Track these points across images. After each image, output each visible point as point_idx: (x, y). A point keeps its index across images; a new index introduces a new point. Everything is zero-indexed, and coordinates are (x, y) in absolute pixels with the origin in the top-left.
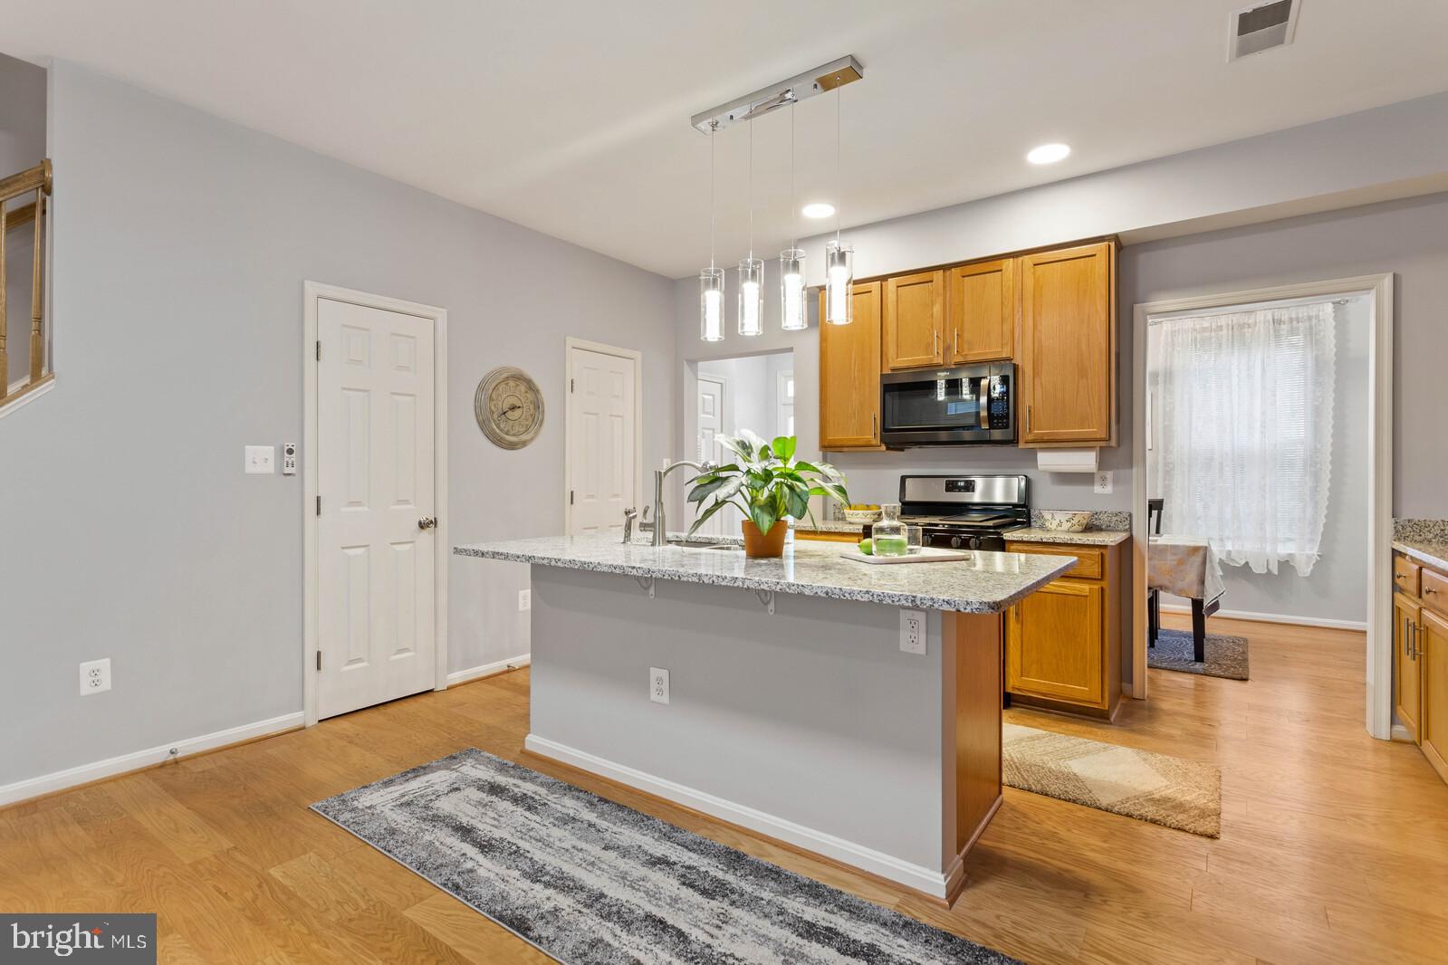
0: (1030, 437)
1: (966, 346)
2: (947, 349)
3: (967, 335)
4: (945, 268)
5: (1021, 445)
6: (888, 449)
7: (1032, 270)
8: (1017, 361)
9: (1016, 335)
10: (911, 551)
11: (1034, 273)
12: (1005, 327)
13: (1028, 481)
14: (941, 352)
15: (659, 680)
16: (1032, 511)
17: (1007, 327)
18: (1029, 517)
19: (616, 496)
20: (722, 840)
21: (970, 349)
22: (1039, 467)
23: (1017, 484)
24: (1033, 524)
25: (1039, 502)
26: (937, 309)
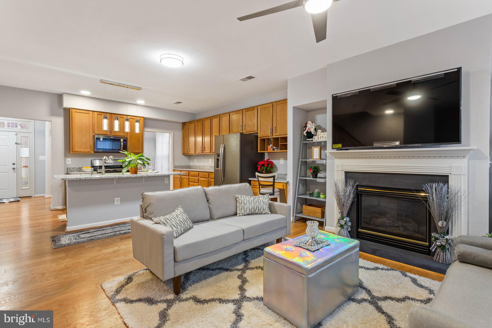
15: (117, 200)
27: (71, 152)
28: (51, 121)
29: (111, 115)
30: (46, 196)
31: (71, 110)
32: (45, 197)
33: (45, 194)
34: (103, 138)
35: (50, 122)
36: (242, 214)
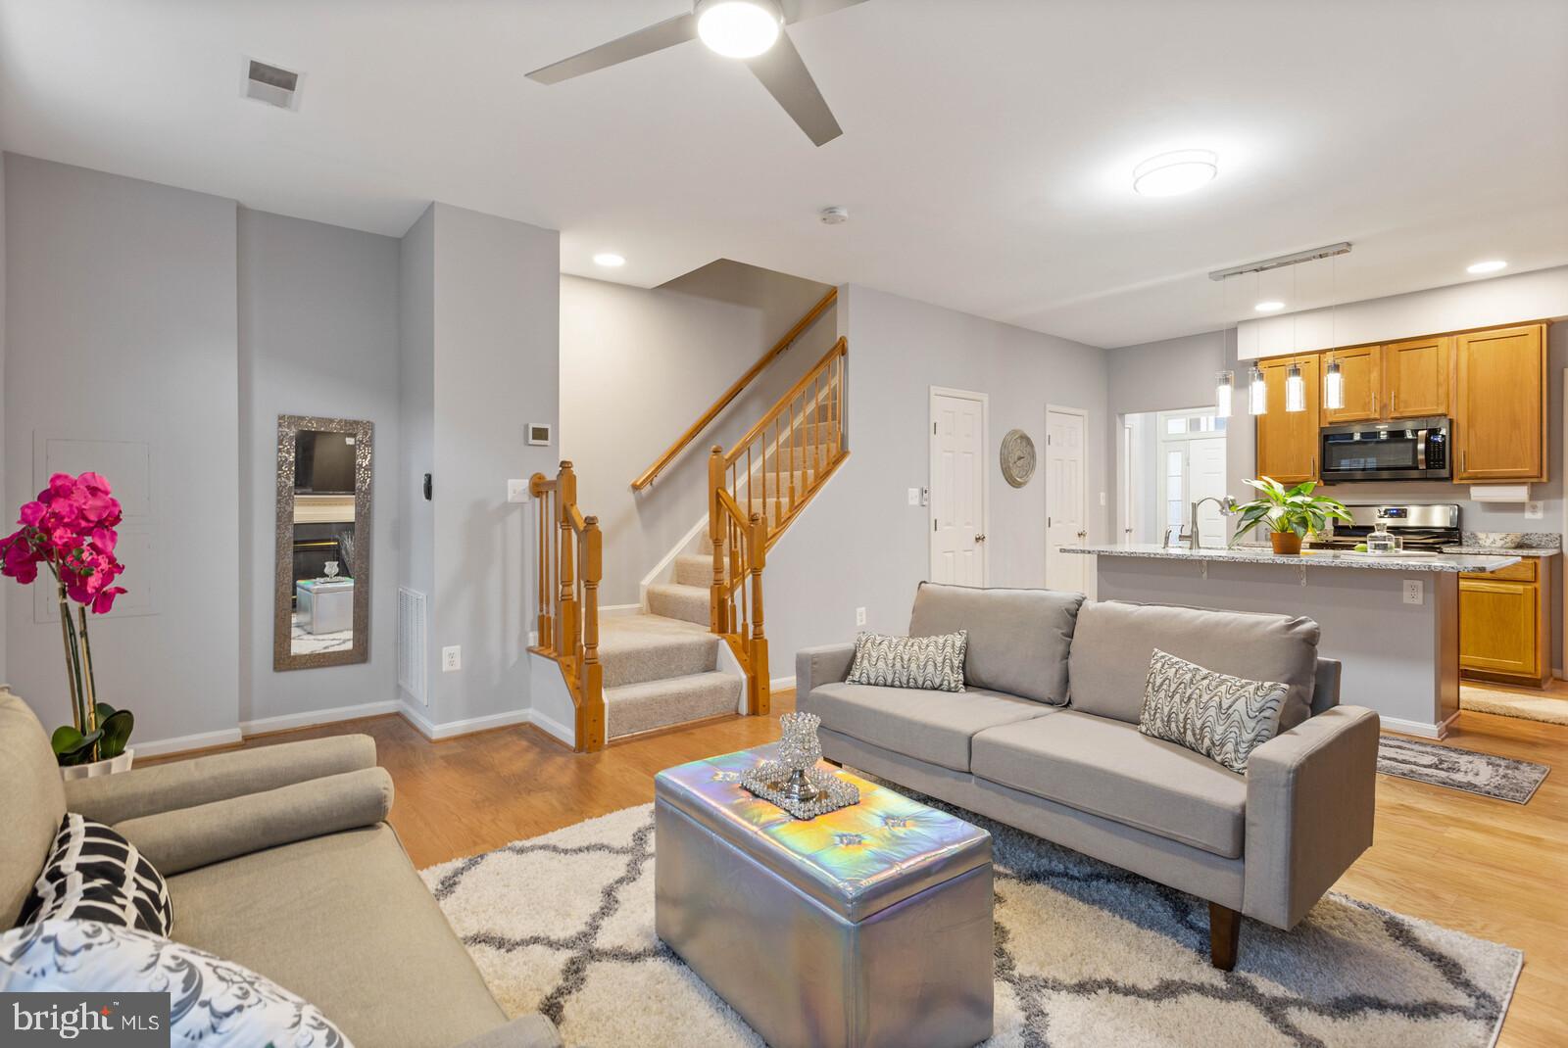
0: (1465, 475)
1: (1402, 405)
2: (1384, 407)
3: (1403, 396)
4: (1381, 344)
5: (1455, 482)
6: (1325, 484)
7: (1466, 346)
8: (1453, 415)
9: (1451, 396)
10: (1396, 551)
11: (1469, 349)
12: (1440, 391)
13: (1460, 510)
14: (1378, 410)
16: (1463, 533)
17: (1442, 391)
18: (1461, 538)
19: (1073, 522)
21: (1405, 407)
22: (1473, 498)
23: (1452, 512)
24: (1464, 543)
25: (1470, 526)
26: (1375, 375)
34: (1362, 434)
36: (1159, 734)
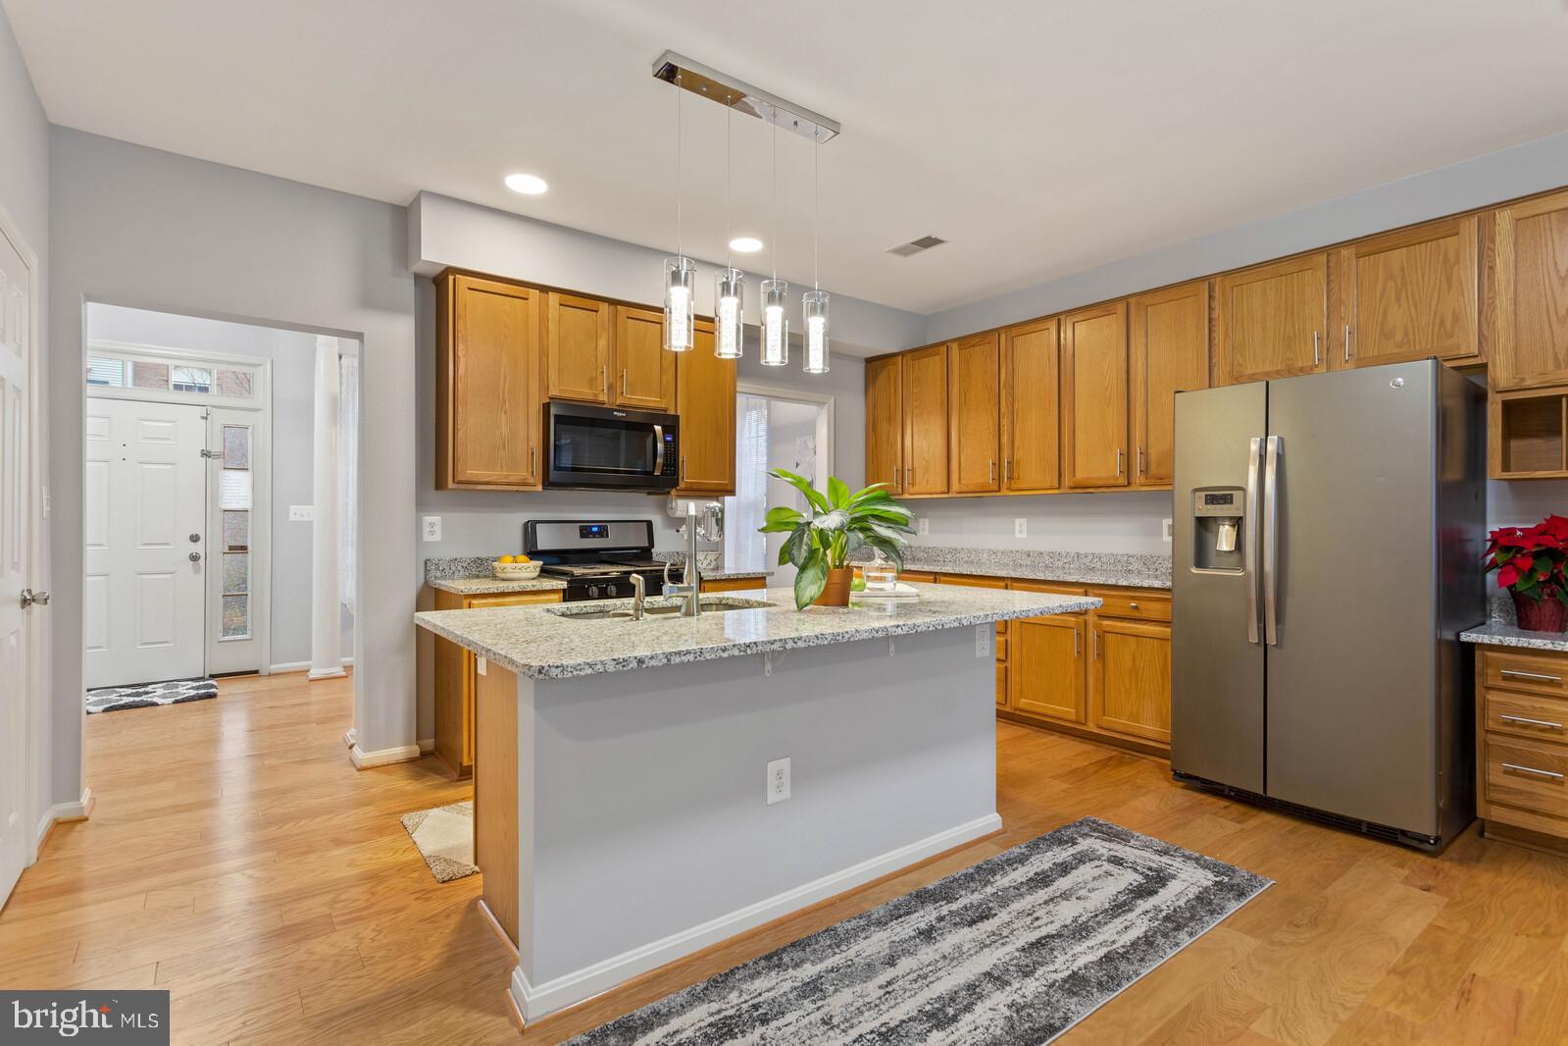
15: (779, 775)
20: (900, 894)
27: (451, 485)
28: (359, 336)
29: (612, 307)
30: (314, 673)
31: (451, 278)
32: (311, 677)
33: (310, 659)
35: (356, 342)
